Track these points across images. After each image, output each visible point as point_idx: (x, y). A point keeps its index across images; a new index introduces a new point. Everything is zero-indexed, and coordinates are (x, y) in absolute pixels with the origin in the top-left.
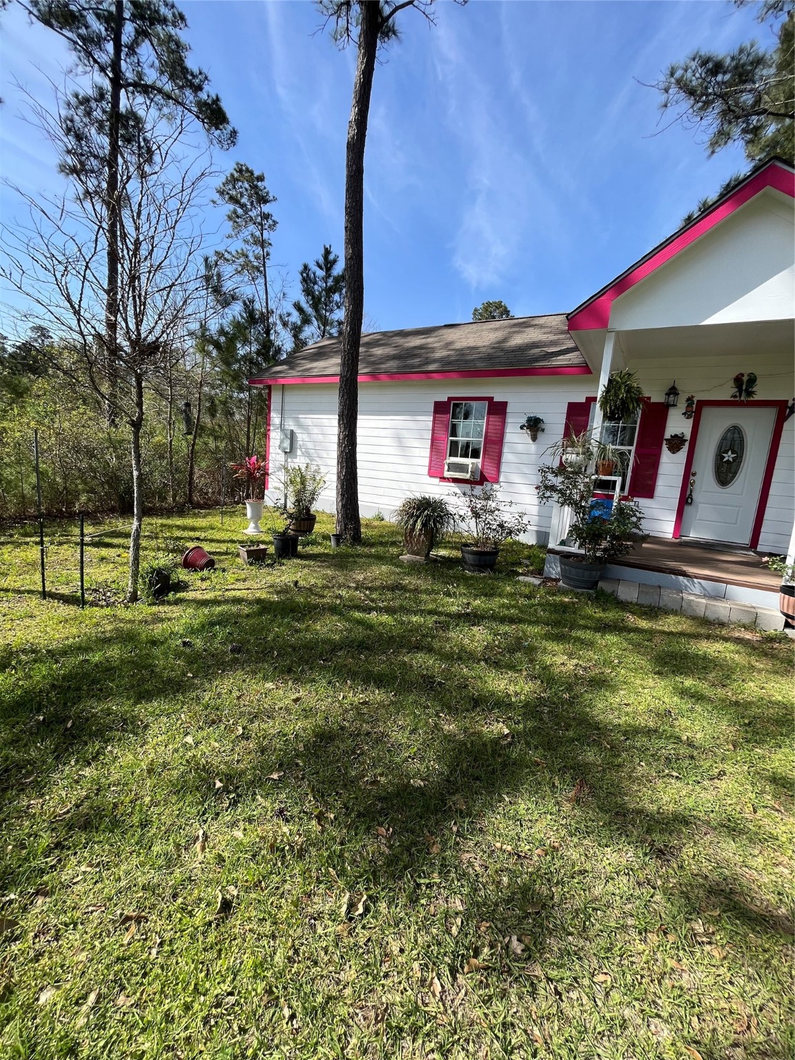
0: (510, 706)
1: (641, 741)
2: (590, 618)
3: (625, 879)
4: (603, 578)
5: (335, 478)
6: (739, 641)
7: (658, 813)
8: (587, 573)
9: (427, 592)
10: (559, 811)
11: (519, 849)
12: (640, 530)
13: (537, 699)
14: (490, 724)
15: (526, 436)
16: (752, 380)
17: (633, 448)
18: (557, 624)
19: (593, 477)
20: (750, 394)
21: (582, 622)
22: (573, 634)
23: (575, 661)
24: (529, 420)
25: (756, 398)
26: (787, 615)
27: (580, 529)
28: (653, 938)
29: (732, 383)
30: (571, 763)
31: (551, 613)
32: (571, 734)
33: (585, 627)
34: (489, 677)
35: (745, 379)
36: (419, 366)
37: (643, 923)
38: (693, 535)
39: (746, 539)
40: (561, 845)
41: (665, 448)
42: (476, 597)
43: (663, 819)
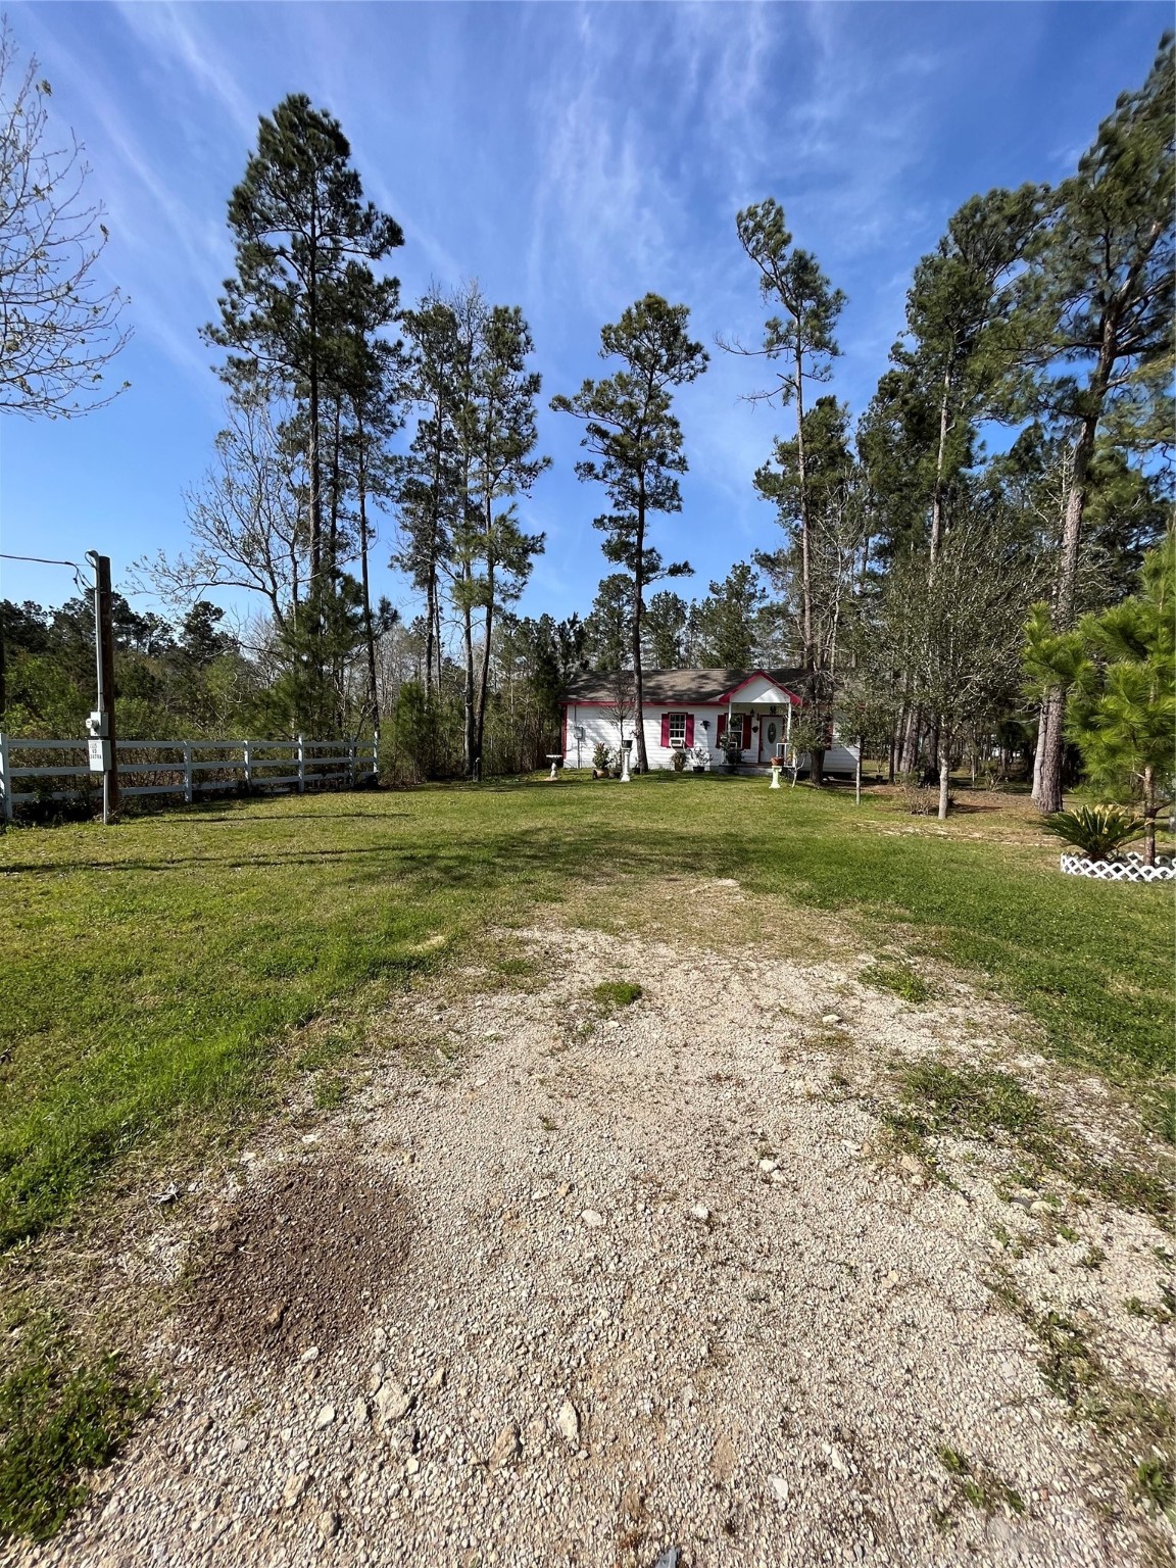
5: (637, 746)
15: (703, 728)
17: (742, 734)
24: (703, 722)
25: (777, 714)
38: (764, 760)
41: (752, 731)
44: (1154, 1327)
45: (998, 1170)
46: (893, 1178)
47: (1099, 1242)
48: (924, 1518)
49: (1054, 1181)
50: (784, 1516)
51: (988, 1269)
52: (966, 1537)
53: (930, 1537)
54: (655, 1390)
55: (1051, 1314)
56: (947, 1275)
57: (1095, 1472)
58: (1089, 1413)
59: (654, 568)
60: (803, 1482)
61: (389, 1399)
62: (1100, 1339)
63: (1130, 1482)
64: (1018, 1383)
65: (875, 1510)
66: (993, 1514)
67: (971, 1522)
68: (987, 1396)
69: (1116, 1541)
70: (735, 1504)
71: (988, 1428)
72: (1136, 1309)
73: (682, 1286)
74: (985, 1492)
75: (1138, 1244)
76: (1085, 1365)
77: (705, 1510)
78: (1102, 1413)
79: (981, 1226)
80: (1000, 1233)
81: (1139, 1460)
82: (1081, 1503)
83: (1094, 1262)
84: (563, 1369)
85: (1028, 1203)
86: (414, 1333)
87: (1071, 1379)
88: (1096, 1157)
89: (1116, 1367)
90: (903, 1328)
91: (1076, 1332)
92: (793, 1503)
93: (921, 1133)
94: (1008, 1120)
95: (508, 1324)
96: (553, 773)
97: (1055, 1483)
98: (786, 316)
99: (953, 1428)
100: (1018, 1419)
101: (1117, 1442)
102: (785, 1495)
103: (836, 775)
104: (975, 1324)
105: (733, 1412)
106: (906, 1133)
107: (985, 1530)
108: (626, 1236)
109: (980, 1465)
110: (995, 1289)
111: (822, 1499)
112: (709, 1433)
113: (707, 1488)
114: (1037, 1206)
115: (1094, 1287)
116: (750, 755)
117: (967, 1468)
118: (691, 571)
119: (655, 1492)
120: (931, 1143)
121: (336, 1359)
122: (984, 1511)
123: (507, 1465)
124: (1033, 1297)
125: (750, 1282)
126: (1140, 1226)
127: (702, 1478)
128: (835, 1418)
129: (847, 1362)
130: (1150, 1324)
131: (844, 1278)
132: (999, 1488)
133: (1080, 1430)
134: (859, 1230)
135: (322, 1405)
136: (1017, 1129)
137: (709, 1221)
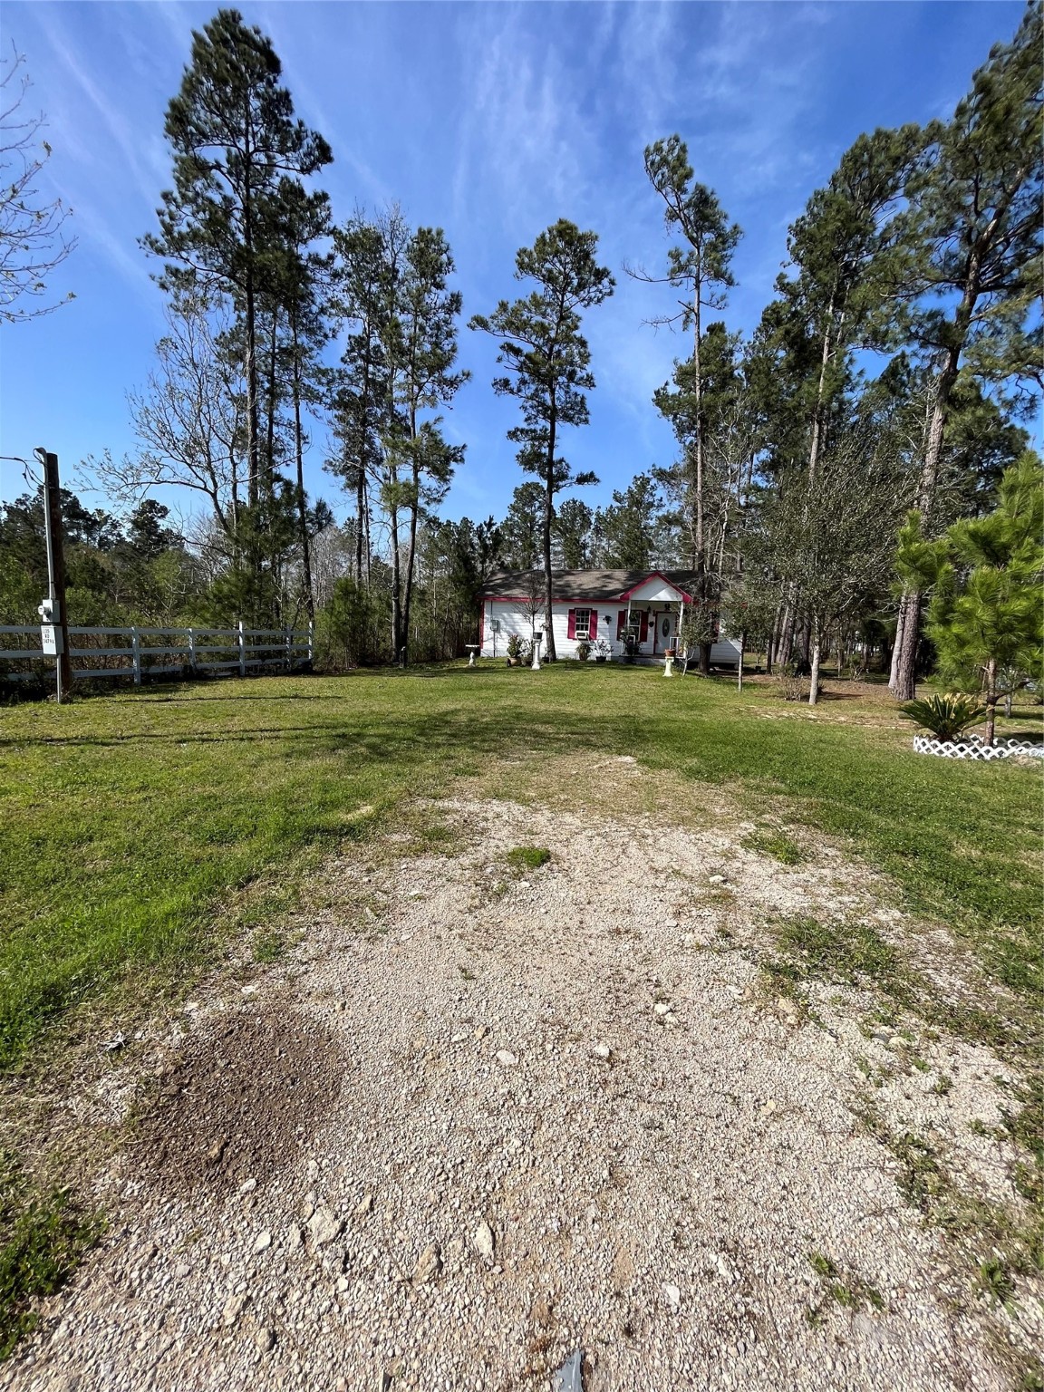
15: (605, 623)
17: (639, 626)
24: (606, 617)
41: (648, 626)
44: (994, 1145)
45: (861, 1010)
46: (771, 1018)
47: (947, 1072)
48: (799, 1316)
49: (908, 1019)
50: (675, 1319)
51: (853, 1097)
52: (834, 1332)
53: (803, 1332)
54: (562, 1210)
55: (907, 1135)
56: (818, 1103)
57: (945, 1272)
58: (939, 1220)
59: (564, 477)
60: (693, 1289)
61: (323, 1225)
62: (948, 1156)
63: (975, 1280)
64: (879, 1196)
65: (755, 1311)
66: (857, 1311)
67: (838, 1317)
68: (852, 1208)
69: (963, 1332)
70: (633, 1309)
71: (853, 1236)
72: (979, 1129)
73: (587, 1117)
74: (851, 1292)
75: (980, 1073)
76: (936, 1179)
77: (607, 1316)
78: (950, 1220)
79: (847, 1059)
80: (864, 1065)
81: (981, 1260)
82: (933, 1298)
83: (943, 1090)
84: (480, 1193)
85: (886, 1039)
86: (344, 1164)
87: (924, 1191)
88: (944, 998)
89: (961, 1180)
90: (781, 1150)
91: (928, 1150)
92: (684, 1307)
93: (795, 978)
94: (870, 967)
95: (430, 1154)
96: (471, 661)
97: (910, 1282)
98: (686, 247)
99: (823, 1237)
100: (879, 1227)
101: (963, 1245)
102: (677, 1300)
103: (722, 665)
104: (841, 1145)
105: (631, 1227)
106: (782, 978)
107: (851, 1325)
108: (536, 1073)
109: (846, 1269)
110: (859, 1114)
111: (709, 1303)
112: (610, 1247)
113: (608, 1296)
114: (894, 1041)
115: (942, 1110)
116: (646, 647)
117: (835, 1271)
118: (596, 480)
119: (562, 1301)
120: (803, 987)
121: (273, 1189)
122: (850, 1309)
123: (429, 1281)
124: (892, 1119)
125: (646, 1112)
126: (982, 1056)
127: (603, 1288)
128: (721, 1230)
129: (732, 1180)
130: (991, 1142)
131: (729, 1107)
132: (862, 1288)
133: (931, 1236)
134: (741, 1065)
135: (259, 1232)
136: (877, 975)
137: (611, 1059)
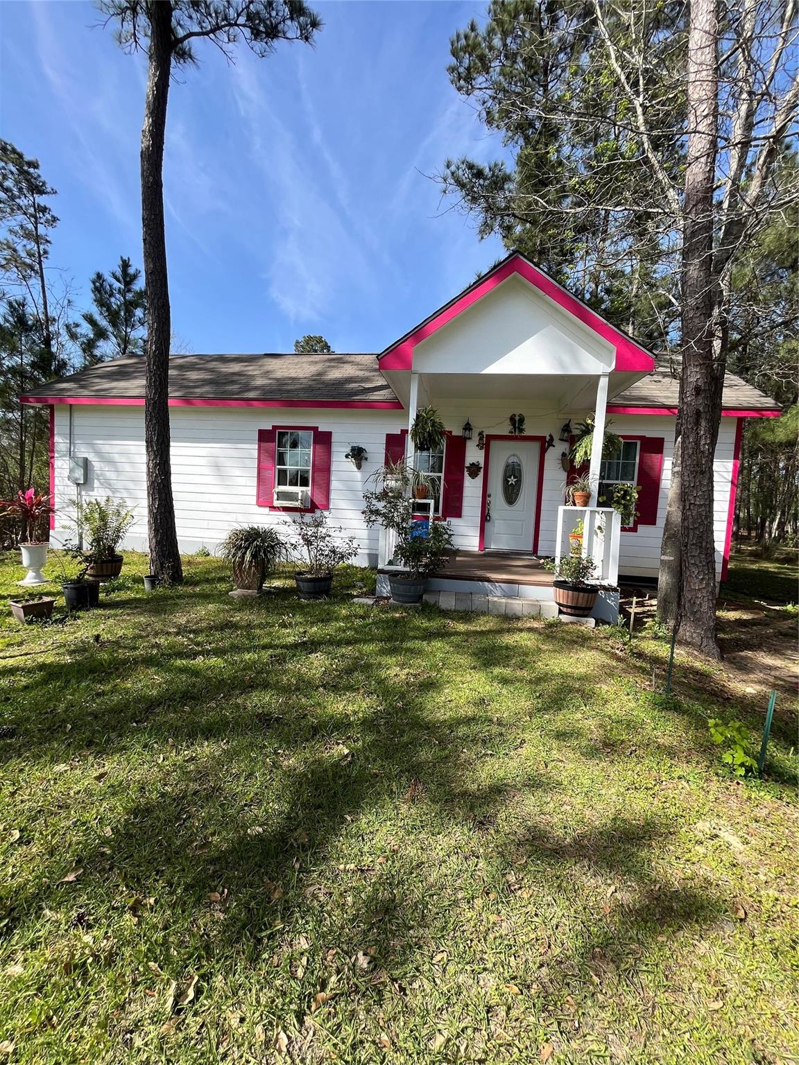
0: (350, 725)
1: (462, 730)
2: (418, 628)
3: (454, 858)
4: (426, 591)
5: (146, 512)
6: (530, 630)
7: (478, 790)
8: (413, 588)
9: (261, 626)
10: (398, 814)
11: (363, 864)
12: (452, 545)
13: (374, 713)
14: (330, 748)
15: (350, 465)
16: (522, 420)
17: (442, 475)
18: (390, 639)
19: (411, 501)
20: (521, 430)
21: (411, 634)
22: (404, 645)
23: (406, 671)
24: (353, 449)
25: (526, 434)
26: (559, 604)
27: (403, 549)
28: (478, 902)
29: (508, 422)
30: (406, 766)
31: (384, 629)
32: (405, 739)
33: (415, 638)
34: (328, 702)
35: (517, 418)
36: (239, 393)
37: (470, 892)
38: (493, 547)
39: (530, 548)
40: (400, 847)
41: (466, 474)
42: (312, 624)
43: (482, 794)
